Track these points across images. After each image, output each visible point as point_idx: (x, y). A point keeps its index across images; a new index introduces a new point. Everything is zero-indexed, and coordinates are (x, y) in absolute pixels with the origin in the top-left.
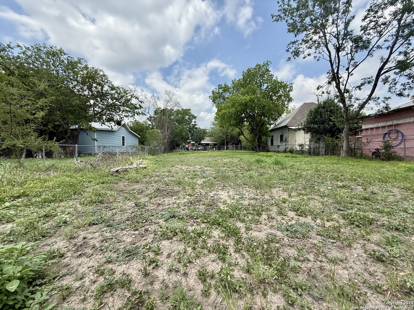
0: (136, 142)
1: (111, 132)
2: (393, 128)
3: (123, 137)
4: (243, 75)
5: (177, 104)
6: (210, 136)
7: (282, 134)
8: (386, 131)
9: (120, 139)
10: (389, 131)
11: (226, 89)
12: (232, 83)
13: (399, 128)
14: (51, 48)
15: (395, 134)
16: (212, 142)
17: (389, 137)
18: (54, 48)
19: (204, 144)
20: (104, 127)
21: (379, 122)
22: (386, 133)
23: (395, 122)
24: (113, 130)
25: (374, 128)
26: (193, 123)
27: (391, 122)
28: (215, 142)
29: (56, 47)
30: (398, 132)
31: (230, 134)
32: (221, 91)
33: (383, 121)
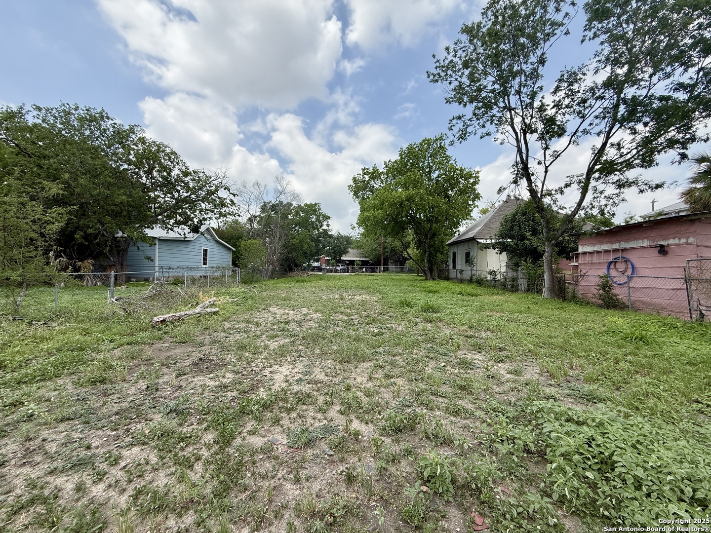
0: (229, 257)
1: (185, 241)
2: (620, 255)
3: (205, 251)
4: (401, 155)
5: (296, 196)
6: (358, 247)
7: (468, 251)
8: (611, 258)
9: (199, 254)
10: (615, 259)
11: (375, 174)
12: (385, 166)
13: (628, 255)
14: (87, 110)
15: (623, 263)
16: (361, 257)
17: (615, 268)
18: (92, 110)
19: (347, 261)
20: (172, 235)
21: (601, 243)
22: (611, 262)
23: (624, 245)
24: (186, 239)
25: (594, 252)
26: (325, 227)
27: (617, 244)
28: (366, 257)
29: (94, 109)
30: (626, 261)
31: (391, 245)
32: (367, 178)
33: (607, 243)
